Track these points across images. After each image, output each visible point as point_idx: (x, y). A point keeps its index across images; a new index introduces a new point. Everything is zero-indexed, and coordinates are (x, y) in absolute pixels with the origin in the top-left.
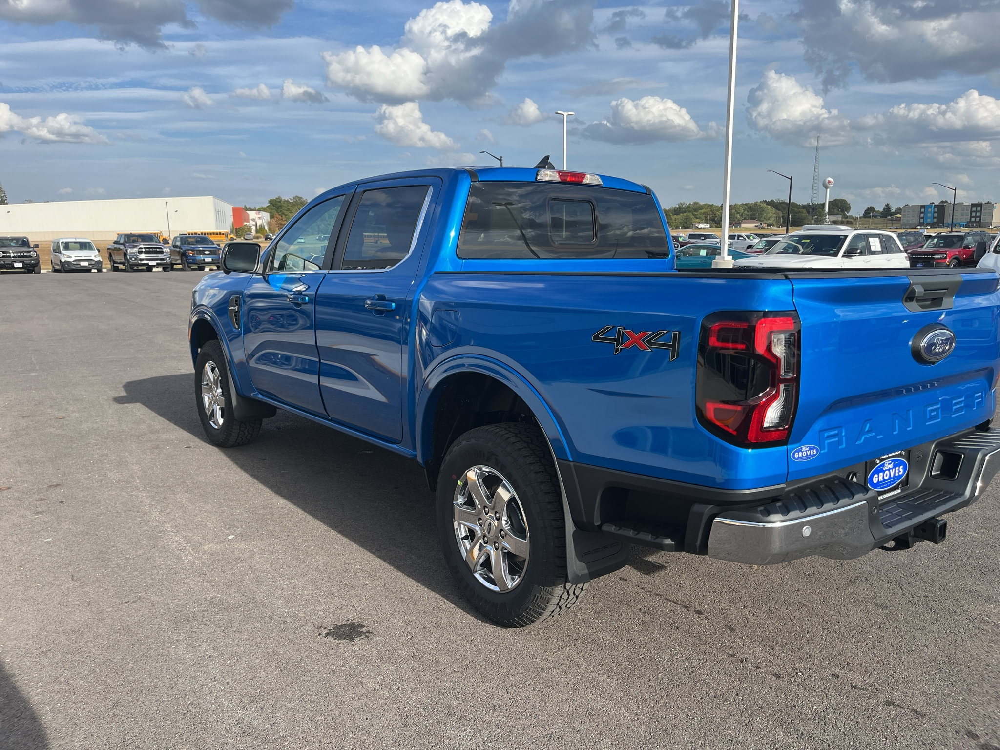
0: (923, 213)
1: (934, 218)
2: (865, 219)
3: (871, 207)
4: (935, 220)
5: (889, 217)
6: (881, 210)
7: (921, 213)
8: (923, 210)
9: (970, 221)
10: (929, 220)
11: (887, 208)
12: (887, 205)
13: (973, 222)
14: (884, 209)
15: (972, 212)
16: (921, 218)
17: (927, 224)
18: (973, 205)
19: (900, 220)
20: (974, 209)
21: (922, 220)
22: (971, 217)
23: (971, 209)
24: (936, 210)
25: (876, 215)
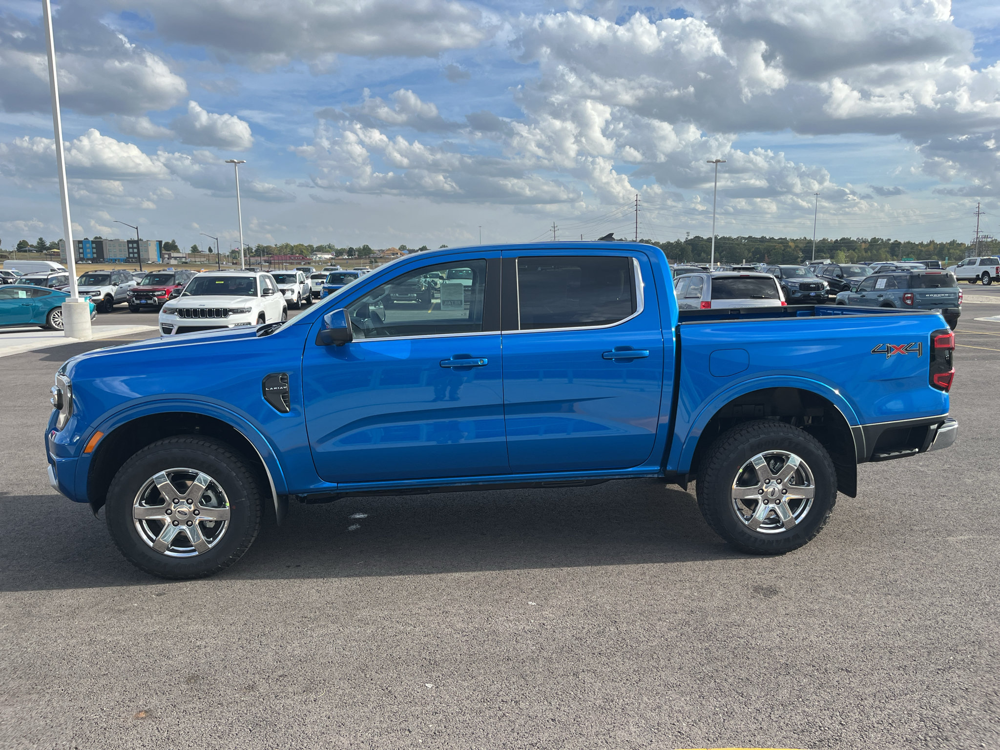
0: (82, 248)
1: (94, 253)
2: (19, 253)
3: (23, 241)
4: (95, 256)
5: (45, 252)
6: (35, 244)
7: (79, 248)
8: (81, 245)
9: (129, 257)
10: (89, 256)
11: (41, 242)
12: (41, 239)
13: (131, 258)
14: (38, 243)
15: (129, 248)
16: (80, 253)
17: (88, 259)
18: (129, 242)
19: (59, 255)
20: (130, 245)
21: (82, 256)
22: (129, 253)
23: (128, 246)
24: (94, 245)
25: (31, 249)
